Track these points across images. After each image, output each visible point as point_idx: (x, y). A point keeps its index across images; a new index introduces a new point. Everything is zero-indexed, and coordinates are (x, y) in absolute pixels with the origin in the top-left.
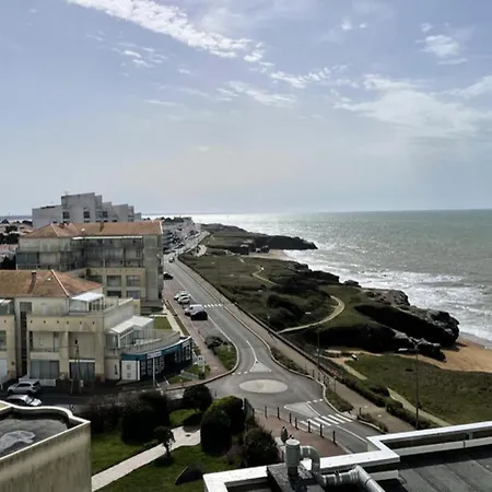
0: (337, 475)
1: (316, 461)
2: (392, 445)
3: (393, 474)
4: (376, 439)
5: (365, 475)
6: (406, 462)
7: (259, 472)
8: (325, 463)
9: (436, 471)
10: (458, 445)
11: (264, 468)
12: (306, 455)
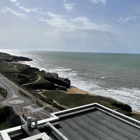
0: (42, 125)
1: (36, 122)
2: (57, 115)
3: (57, 123)
4: (52, 114)
5: (50, 124)
6: (61, 119)
7: (19, 128)
8: (39, 122)
9: (68, 121)
10: (73, 113)
11: (20, 126)
12: (33, 121)
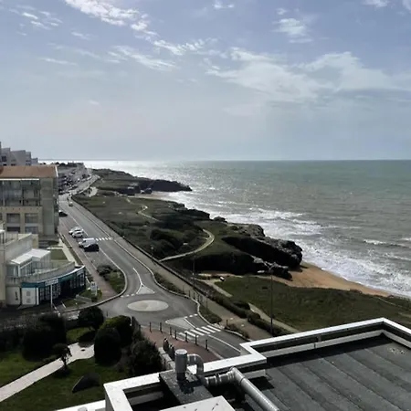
0: (217, 376)
1: (200, 366)
2: (260, 349)
3: (262, 373)
4: (246, 345)
5: (240, 375)
6: (271, 363)
7: (153, 378)
8: (208, 367)
9: (294, 368)
10: (310, 346)
11: (157, 374)
12: (192, 363)
